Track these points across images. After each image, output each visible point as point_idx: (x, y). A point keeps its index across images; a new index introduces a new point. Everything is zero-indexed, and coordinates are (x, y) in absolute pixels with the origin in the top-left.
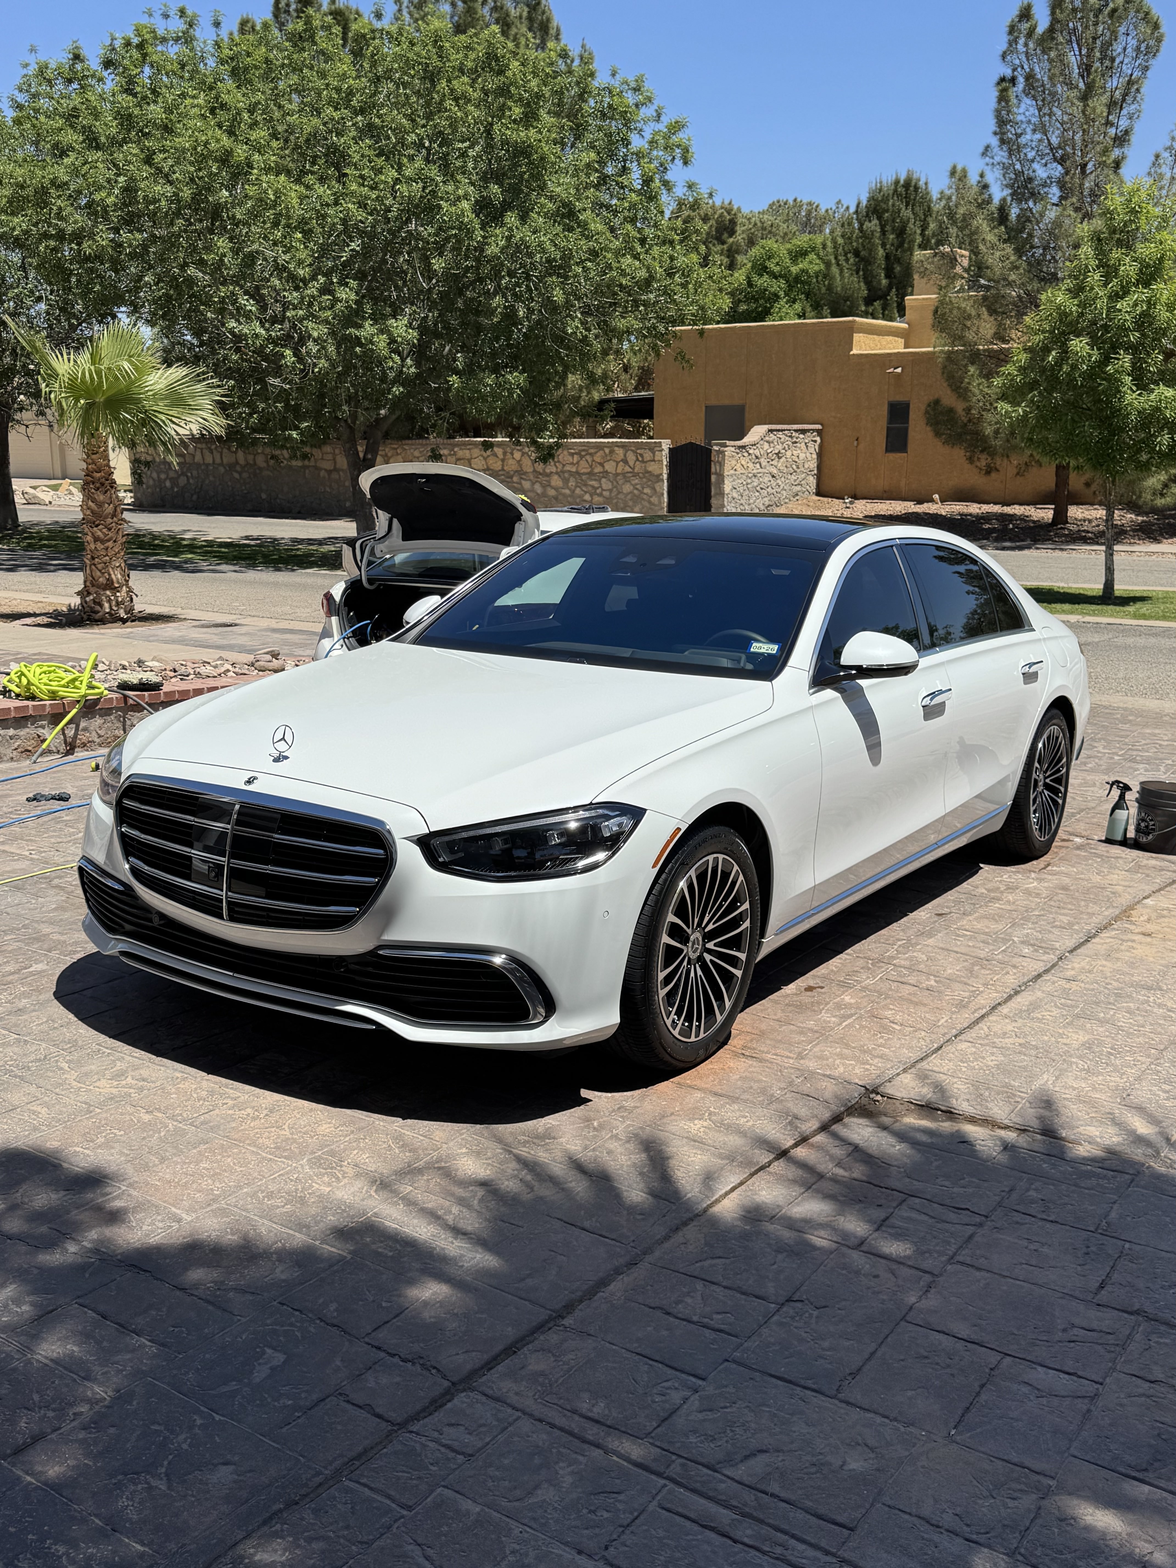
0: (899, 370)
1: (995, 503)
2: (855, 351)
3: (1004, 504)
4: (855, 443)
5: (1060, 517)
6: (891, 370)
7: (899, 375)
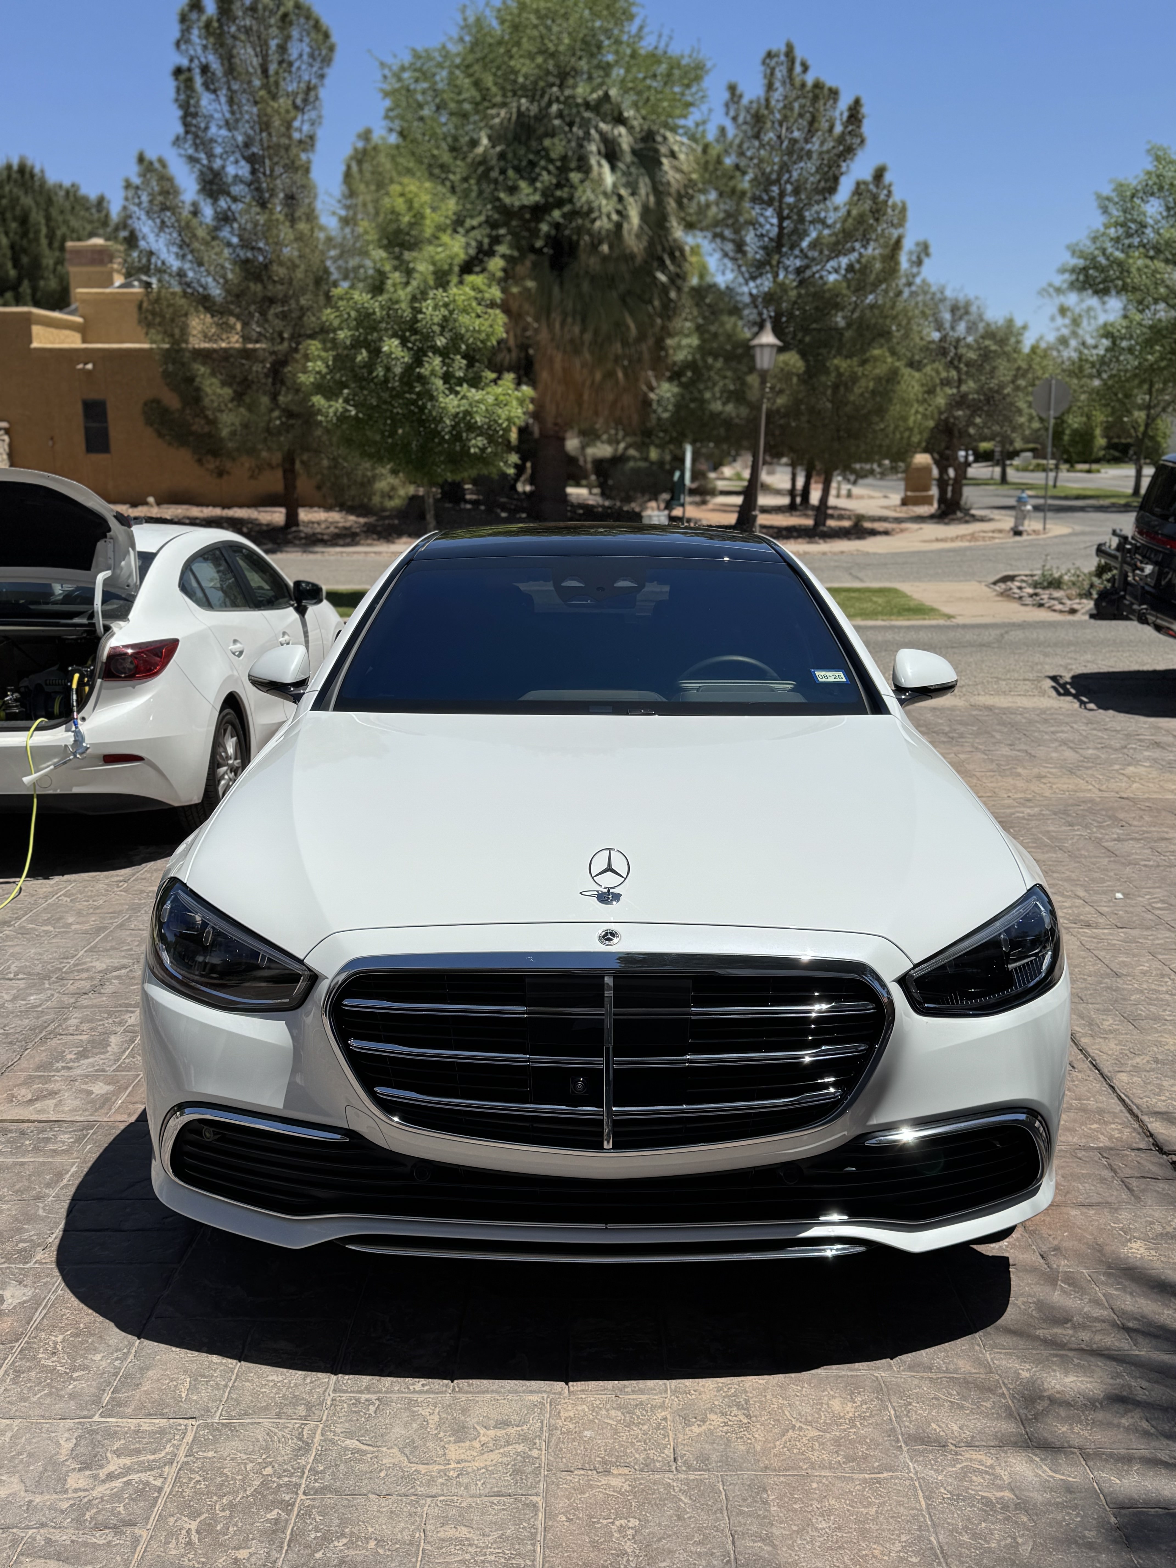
0: (90, 366)
1: (215, 506)
2: (35, 345)
3: (224, 507)
4: (50, 443)
5: (292, 519)
6: (80, 366)
7: (89, 372)
